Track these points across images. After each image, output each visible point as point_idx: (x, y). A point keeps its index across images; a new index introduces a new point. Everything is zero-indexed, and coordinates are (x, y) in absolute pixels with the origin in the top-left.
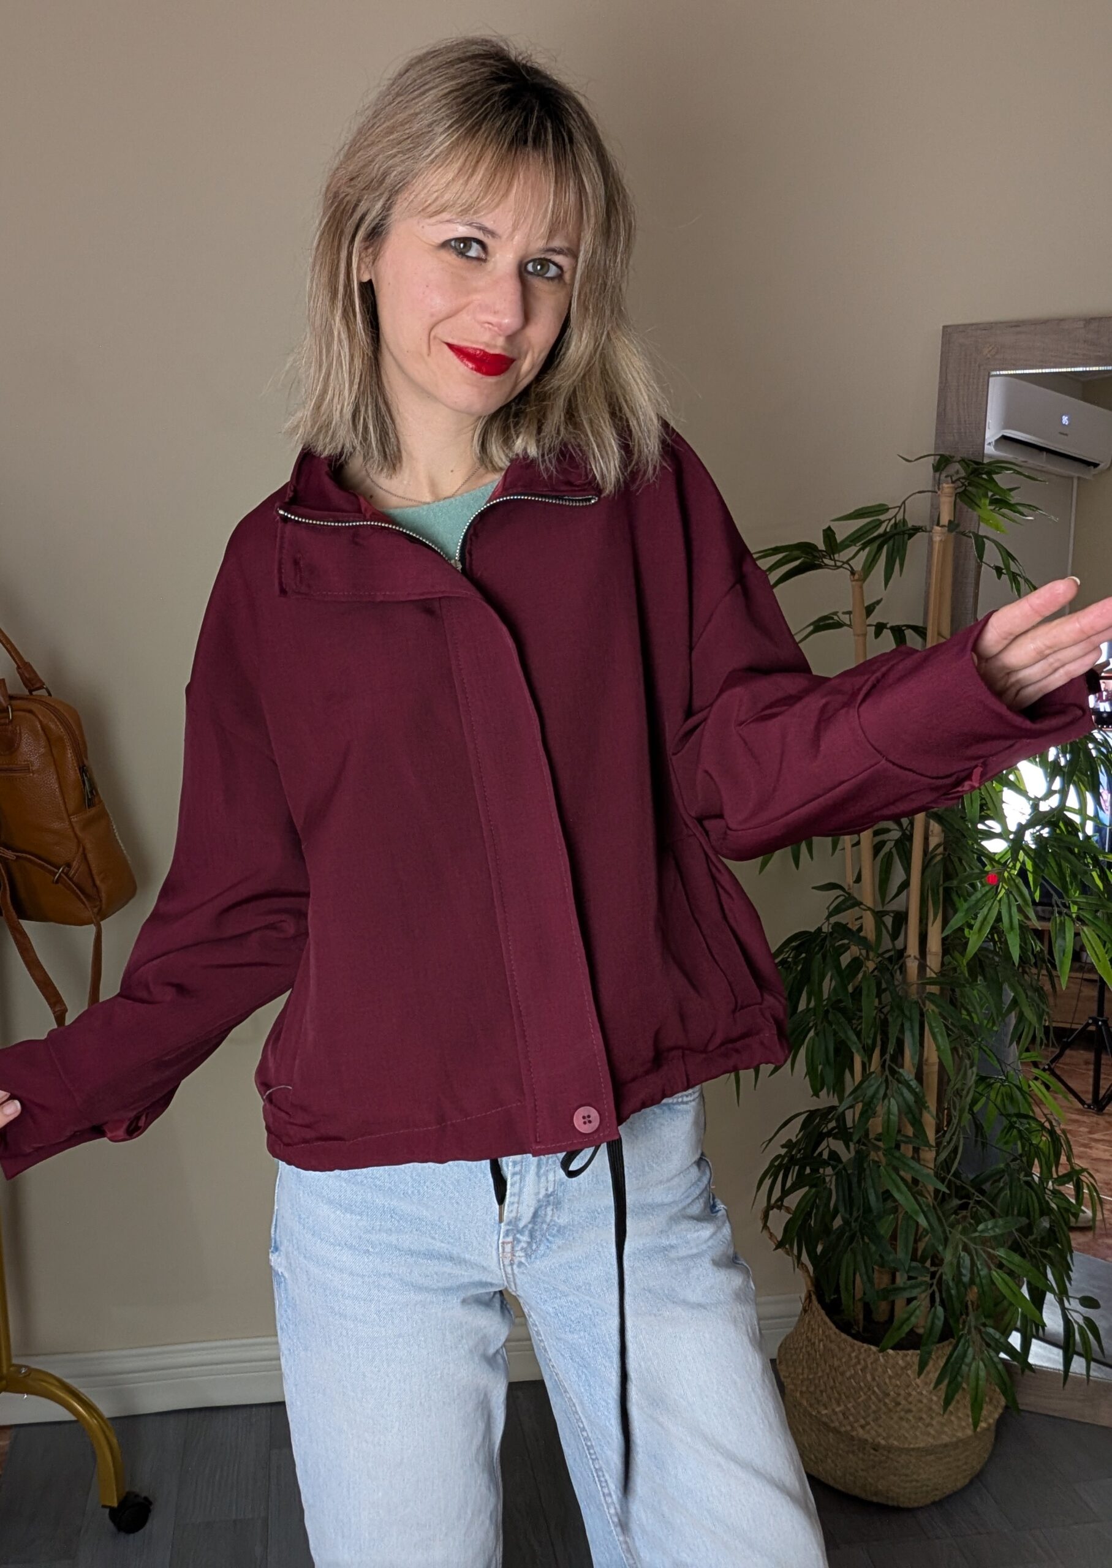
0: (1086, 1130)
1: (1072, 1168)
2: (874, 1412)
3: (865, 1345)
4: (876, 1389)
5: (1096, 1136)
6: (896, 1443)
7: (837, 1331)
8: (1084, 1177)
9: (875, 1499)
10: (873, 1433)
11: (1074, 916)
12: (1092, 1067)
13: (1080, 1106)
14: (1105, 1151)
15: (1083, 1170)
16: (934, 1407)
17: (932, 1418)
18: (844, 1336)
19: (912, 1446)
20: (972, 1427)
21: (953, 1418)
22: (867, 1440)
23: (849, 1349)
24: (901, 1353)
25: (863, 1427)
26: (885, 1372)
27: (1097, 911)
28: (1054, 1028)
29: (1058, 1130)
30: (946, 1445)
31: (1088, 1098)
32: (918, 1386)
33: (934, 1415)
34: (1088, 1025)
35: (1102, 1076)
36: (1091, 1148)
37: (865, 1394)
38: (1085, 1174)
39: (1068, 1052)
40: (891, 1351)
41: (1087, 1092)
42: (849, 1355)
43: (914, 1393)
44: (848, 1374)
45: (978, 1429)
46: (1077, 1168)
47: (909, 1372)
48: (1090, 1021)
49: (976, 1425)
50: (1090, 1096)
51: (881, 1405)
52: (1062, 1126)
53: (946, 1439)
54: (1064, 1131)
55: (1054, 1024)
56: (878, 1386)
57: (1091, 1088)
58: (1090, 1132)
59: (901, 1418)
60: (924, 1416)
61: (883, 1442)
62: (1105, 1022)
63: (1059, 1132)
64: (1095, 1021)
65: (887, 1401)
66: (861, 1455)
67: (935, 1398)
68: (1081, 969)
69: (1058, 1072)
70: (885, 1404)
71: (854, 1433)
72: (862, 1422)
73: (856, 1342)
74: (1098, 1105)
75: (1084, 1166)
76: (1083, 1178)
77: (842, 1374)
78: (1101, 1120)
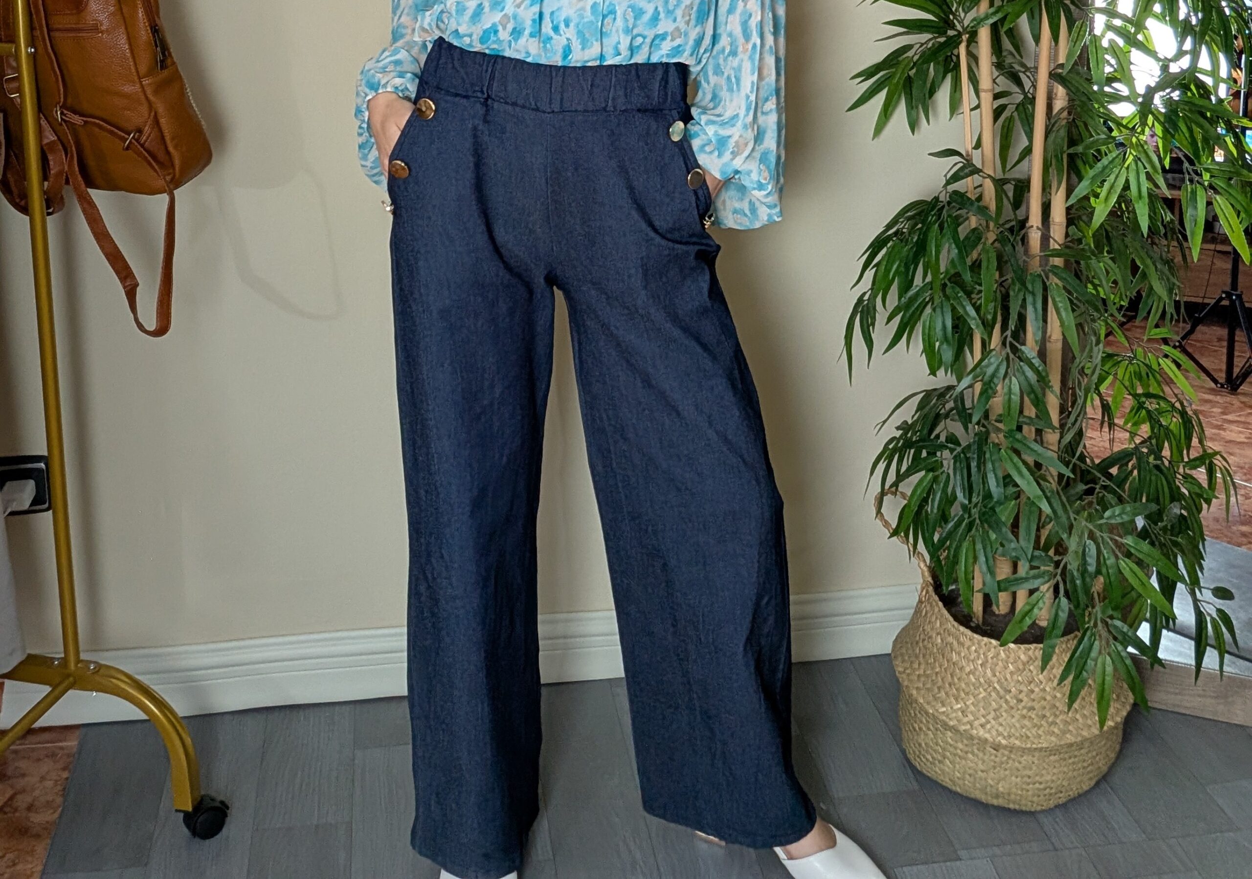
0: (1220, 410)
1: (1205, 451)
2: (995, 710)
3: (985, 639)
4: (996, 685)
5: (1229, 417)
6: (1017, 743)
7: (956, 624)
8: (1218, 461)
9: (995, 802)
10: (994, 733)
11: (1206, 183)
12: (1225, 344)
13: (1213, 385)
14: (1240, 432)
15: (1216, 453)
16: (1058, 704)
17: (1056, 716)
18: (962, 629)
19: (1034, 746)
20: (1098, 726)
21: (1078, 716)
22: (986, 740)
23: (968, 643)
24: (1022, 646)
25: (982, 726)
26: (1006, 668)
27: (1230, 179)
28: (1185, 302)
29: (1188, 410)
30: (1071, 745)
31: (1222, 377)
32: (1041, 682)
33: (1058, 713)
34: (1221, 299)
35: (1236, 353)
36: (1224, 430)
37: (985, 690)
38: (1218, 457)
39: (1200, 328)
40: (1012, 645)
41: (1221, 370)
42: (968, 648)
43: (1037, 690)
44: (968, 669)
45: (1105, 728)
46: (1210, 451)
47: (1032, 668)
48: (1224, 296)
49: (1102, 723)
50: (1224, 375)
51: (1002, 701)
52: (1194, 407)
53: (1070, 738)
54: (1196, 412)
55: (1185, 299)
56: (999, 681)
57: (1224, 367)
58: (1224, 413)
59: (1024, 717)
60: (1048, 714)
61: (1004, 742)
62: (1239, 297)
63: (1190, 413)
64: (1229, 295)
65: (1008, 697)
66: (981, 755)
67: (1059, 695)
68: (1213, 240)
69: (1190, 350)
70: (1006, 702)
71: (975, 732)
72: (983, 720)
73: (976, 636)
74: (1233, 384)
75: (1217, 449)
76: (1215, 462)
77: (962, 669)
78: (1235, 400)
